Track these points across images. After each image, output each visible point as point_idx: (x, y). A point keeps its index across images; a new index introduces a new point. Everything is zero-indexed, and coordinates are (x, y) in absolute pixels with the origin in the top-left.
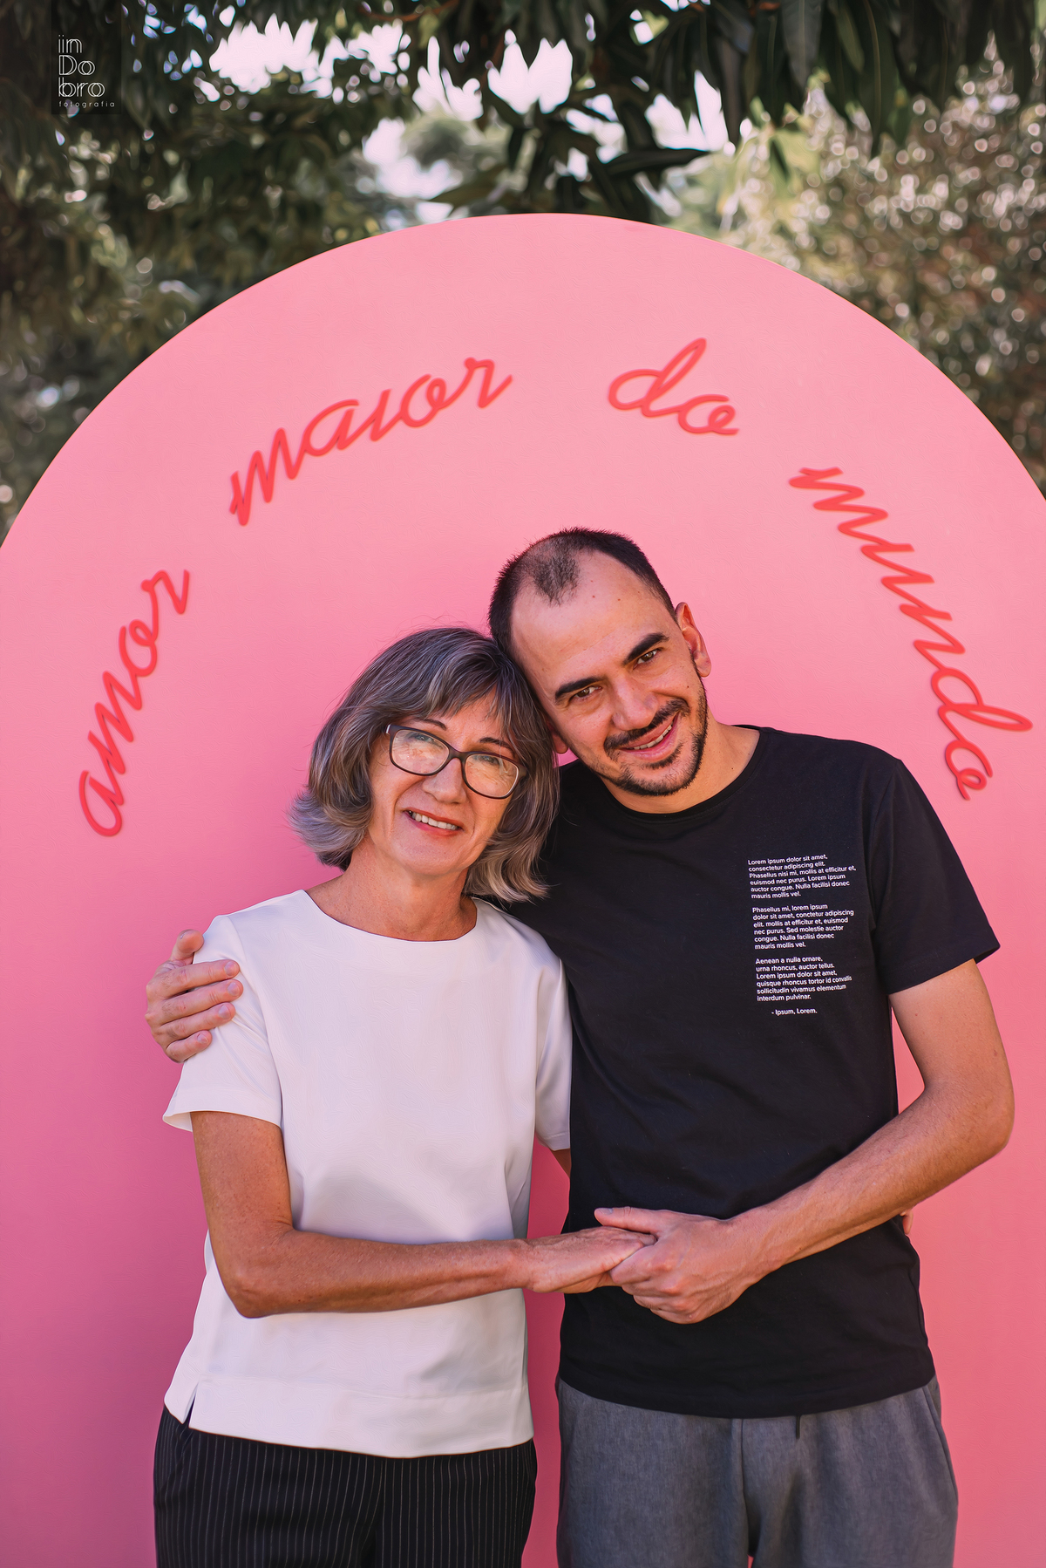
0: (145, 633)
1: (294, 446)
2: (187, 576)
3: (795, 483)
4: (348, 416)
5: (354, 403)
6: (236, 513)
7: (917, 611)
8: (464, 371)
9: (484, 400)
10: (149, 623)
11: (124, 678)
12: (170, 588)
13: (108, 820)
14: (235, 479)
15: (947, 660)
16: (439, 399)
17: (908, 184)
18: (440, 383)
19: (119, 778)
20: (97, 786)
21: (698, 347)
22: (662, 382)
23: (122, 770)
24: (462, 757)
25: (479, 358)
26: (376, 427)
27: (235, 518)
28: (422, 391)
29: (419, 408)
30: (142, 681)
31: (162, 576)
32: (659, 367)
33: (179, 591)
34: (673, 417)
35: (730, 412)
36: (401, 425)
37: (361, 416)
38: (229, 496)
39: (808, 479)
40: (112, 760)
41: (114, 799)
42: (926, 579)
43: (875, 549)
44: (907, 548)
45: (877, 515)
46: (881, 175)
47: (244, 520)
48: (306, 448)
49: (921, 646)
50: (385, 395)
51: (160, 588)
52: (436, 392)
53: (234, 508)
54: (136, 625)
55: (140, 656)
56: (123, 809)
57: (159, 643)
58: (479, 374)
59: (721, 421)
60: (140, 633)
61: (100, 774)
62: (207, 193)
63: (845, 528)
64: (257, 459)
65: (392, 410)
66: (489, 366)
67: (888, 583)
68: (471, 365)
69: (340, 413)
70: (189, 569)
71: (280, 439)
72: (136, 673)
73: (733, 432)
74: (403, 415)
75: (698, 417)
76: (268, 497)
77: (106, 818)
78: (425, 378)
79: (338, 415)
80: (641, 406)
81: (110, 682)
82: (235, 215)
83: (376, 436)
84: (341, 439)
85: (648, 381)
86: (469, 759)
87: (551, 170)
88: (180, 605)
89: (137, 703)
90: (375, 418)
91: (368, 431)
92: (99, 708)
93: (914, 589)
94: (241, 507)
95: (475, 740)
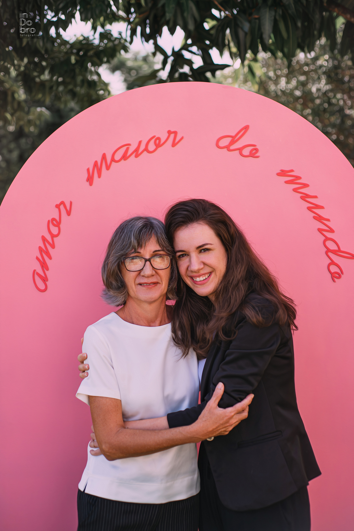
0: (56, 223)
1: (109, 159)
2: (71, 203)
3: (278, 174)
4: (128, 149)
5: (129, 145)
6: (88, 182)
7: (319, 218)
8: (167, 135)
9: (174, 145)
10: (58, 219)
11: (49, 238)
12: (65, 207)
13: (42, 287)
14: (88, 170)
15: (329, 235)
16: (159, 144)
17: (283, 81)
18: (159, 139)
19: (46, 272)
20: (39, 275)
21: (246, 128)
22: (234, 139)
23: (48, 269)
24: (149, 260)
25: (172, 130)
26: (137, 153)
27: (88, 183)
28: (152, 141)
29: (151, 147)
30: (55, 239)
31: (62, 203)
32: (233, 134)
33: (68, 208)
34: (238, 152)
35: (257, 150)
36: (145, 152)
37: (132, 149)
38: (86, 176)
39: (283, 173)
40: (44, 266)
41: (45, 279)
42: (322, 207)
43: (305, 197)
44: (316, 197)
45: (306, 185)
46: (274, 78)
47: (91, 184)
48: (113, 160)
49: (320, 230)
50: (140, 142)
51: (62, 207)
52: (157, 141)
53: (88, 180)
54: (53, 219)
55: (55, 230)
56: (47, 283)
57: (61, 226)
58: (172, 136)
59: (254, 153)
60: (54, 222)
61: (40, 271)
63: (295, 190)
64: (96, 163)
65: (142, 147)
66: (175, 133)
67: (309, 209)
68: (170, 132)
69: (125, 148)
70: (72, 201)
71: (104, 157)
72: (53, 236)
73: (258, 157)
74: (146, 149)
75: (246, 152)
76: (99, 176)
77: (42, 286)
78: (154, 137)
80: (227, 148)
81: (44, 239)
83: (137, 156)
84: (125, 157)
85: (229, 139)
86: (152, 260)
87: (177, 71)
88: (69, 213)
89: (53, 246)
90: (137, 150)
91: (134, 154)
92: (40, 248)
93: (318, 211)
94: (90, 180)
95: (151, 253)
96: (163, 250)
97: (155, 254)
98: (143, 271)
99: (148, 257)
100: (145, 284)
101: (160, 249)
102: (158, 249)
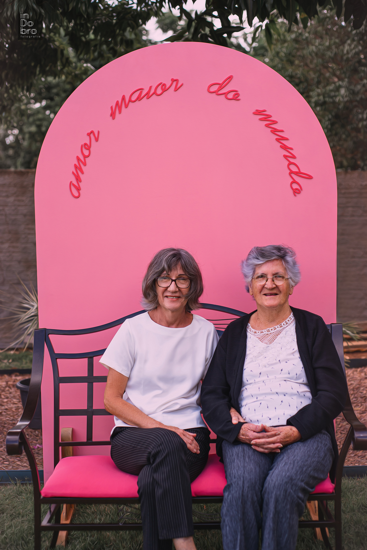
0: (87, 146)
1: (127, 100)
2: (99, 132)
3: (254, 113)
4: (141, 92)
5: (142, 89)
7: (284, 147)
8: (171, 82)
9: (176, 89)
10: (88, 143)
11: (82, 158)
12: (94, 135)
13: (76, 194)
14: (112, 108)
15: (292, 160)
16: (164, 89)
18: (165, 85)
20: (74, 185)
21: (230, 78)
22: (221, 86)
23: (81, 182)
24: (175, 281)
25: (175, 78)
26: (148, 96)
27: (111, 118)
28: (160, 87)
29: (159, 91)
30: (87, 159)
31: (92, 132)
32: (221, 82)
33: (96, 135)
34: (224, 96)
35: (238, 95)
36: (154, 95)
37: (144, 93)
38: (110, 112)
39: (258, 112)
40: (78, 179)
41: (78, 189)
42: (287, 139)
43: (274, 131)
44: (282, 131)
45: (275, 122)
47: (114, 118)
48: (130, 101)
49: (285, 156)
50: (151, 87)
51: (92, 135)
52: (164, 87)
53: (111, 115)
54: (85, 144)
55: (86, 152)
56: (80, 191)
57: (91, 149)
58: (175, 83)
59: (236, 97)
60: (86, 146)
61: (75, 182)
62: (99, 38)
63: (267, 126)
64: (117, 103)
65: (152, 91)
66: (177, 81)
67: (277, 140)
68: (173, 80)
70: (99, 130)
71: (123, 98)
72: (85, 157)
73: (239, 100)
74: (155, 93)
75: (230, 96)
76: (120, 113)
78: (161, 83)
79: (138, 92)
80: (216, 92)
81: (78, 159)
82: (107, 43)
83: (148, 98)
84: (139, 99)
85: (218, 86)
86: (177, 281)
87: (200, 32)
88: (97, 140)
89: (85, 165)
90: (148, 93)
91: (146, 97)
92: (75, 165)
93: (284, 142)
94: (113, 115)
95: (177, 276)
96: (186, 275)
97: (179, 277)
98: (169, 288)
99: (174, 278)
100: (170, 297)
101: (184, 273)
102: (182, 274)
